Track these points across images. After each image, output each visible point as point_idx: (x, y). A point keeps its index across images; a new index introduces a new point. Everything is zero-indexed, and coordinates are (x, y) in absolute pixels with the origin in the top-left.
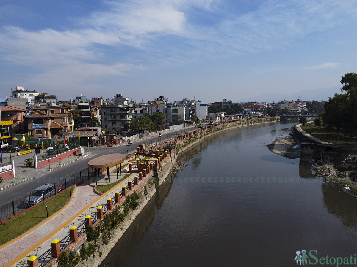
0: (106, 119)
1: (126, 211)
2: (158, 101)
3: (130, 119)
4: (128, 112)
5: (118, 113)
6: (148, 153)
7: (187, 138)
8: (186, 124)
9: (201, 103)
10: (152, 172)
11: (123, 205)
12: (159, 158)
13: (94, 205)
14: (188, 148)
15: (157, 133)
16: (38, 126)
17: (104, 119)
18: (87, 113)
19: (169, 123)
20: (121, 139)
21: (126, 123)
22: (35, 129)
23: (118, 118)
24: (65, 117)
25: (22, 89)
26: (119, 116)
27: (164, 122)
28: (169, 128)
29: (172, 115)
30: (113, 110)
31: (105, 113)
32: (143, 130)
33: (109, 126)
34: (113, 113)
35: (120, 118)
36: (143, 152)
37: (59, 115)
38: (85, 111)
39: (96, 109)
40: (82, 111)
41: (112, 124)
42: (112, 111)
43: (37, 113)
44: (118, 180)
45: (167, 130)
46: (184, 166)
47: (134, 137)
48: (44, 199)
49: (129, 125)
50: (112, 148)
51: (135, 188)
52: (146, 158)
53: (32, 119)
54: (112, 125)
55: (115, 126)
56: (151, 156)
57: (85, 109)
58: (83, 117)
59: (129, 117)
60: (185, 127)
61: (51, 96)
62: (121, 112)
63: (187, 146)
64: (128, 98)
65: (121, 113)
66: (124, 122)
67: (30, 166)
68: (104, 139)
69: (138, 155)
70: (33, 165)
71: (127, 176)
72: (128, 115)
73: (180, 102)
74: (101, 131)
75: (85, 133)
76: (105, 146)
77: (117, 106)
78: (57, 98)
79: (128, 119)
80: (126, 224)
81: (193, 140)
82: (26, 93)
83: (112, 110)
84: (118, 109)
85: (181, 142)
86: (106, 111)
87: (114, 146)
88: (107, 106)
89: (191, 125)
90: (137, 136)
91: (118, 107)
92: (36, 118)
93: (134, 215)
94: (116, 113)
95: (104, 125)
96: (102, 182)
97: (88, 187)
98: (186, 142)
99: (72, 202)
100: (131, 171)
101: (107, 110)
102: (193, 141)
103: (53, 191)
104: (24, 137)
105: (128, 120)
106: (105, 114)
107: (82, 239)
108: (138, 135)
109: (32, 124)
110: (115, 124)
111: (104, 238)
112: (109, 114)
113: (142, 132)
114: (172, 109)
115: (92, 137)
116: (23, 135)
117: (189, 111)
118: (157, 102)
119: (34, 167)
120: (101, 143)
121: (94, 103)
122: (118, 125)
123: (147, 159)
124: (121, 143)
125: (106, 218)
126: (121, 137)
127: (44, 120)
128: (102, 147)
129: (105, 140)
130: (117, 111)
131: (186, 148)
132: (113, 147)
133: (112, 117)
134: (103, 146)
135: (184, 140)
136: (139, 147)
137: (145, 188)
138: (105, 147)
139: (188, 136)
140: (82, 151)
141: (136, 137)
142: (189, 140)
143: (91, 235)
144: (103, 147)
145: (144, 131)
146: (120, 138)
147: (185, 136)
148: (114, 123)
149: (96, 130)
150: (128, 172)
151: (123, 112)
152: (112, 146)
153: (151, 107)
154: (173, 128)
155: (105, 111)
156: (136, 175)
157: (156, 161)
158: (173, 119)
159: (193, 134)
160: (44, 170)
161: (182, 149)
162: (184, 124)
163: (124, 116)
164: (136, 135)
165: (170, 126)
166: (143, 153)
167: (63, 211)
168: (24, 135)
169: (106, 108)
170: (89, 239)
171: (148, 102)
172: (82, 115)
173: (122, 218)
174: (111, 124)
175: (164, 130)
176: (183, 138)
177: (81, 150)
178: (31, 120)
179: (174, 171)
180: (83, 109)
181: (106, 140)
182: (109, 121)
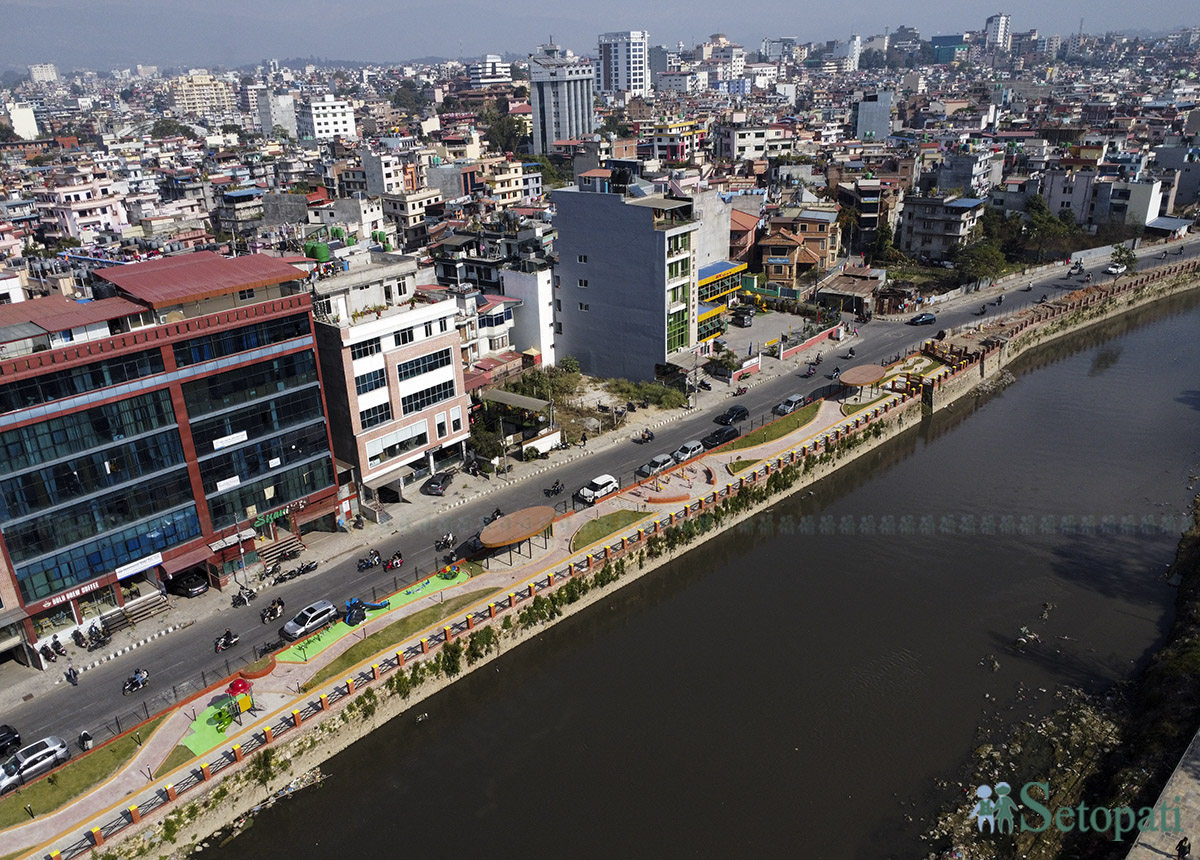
0: (910, 229)
1: (866, 437)
3: (969, 230)
4: (962, 217)
5: (941, 218)
8: (1139, 240)
10: (918, 397)
11: (864, 431)
13: (837, 426)
16: (779, 260)
17: (906, 229)
18: (872, 208)
19: (1096, 226)
20: (920, 302)
21: (955, 242)
22: (772, 264)
23: (939, 229)
24: (824, 239)
26: (942, 224)
29: (1112, 204)
30: (929, 210)
31: (910, 214)
33: (914, 244)
35: (943, 229)
37: (814, 236)
38: (868, 202)
39: (895, 193)
40: (862, 201)
41: (923, 241)
42: (927, 212)
43: (779, 237)
44: (871, 400)
45: (1060, 263)
47: (952, 294)
48: (794, 410)
49: (960, 247)
51: (883, 416)
54: (923, 244)
55: (928, 247)
56: (942, 361)
57: (869, 198)
58: (864, 215)
59: (963, 228)
65: (948, 218)
66: (951, 239)
67: (773, 356)
69: (923, 355)
70: (777, 354)
71: (885, 396)
72: (961, 224)
74: (886, 281)
77: (939, 201)
79: (962, 232)
80: (864, 449)
81: (1092, 314)
83: (927, 208)
84: (941, 210)
86: (914, 211)
88: (917, 200)
89: (1161, 240)
90: (962, 291)
91: (942, 204)
92: (776, 246)
93: (875, 443)
94: (936, 218)
95: (905, 243)
96: (850, 400)
97: (835, 403)
99: (817, 419)
100: (893, 390)
101: (916, 209)
103: (802, 403)
104: (756, 281)
105: (961, 236)
106: (909, 218)
107: (822, 450)
108: (965, 288)
109: (768, 255)
110: (930, 242)
111: (839, 454)
112: (919, 219)
114: (1114, 186)
119: (778, 357)
121: (896, 165)
122: (936, 246)
123: (922, 375)
124: (917, 310)
125: (843, 441)
126: (920, 299)
127: (789, 249)
128: (878, 319)
133: (925, 227)
137: (900, 415)
140: (842, 334)
141: (956, 294)
143: (829, 449)
146: (917, 301)
148: (927, 240)
149: (877, 278)
150: (890, 389)
153: (1050, 177)
154: (1083, 257)
155: (912, 211)
156: (897, 396)
160: (789, 364)
163: (954, 225)
164: (959, 289)
166: (934, 353)
167: (810, 424)
168: (756, 277)
169: (915, 203)
170: (827, 451)
173: (858, 443)
174: (920, 241)
177: (839, 332)
178: (769, 248)
180: (866, 199)
182: (917, 233)
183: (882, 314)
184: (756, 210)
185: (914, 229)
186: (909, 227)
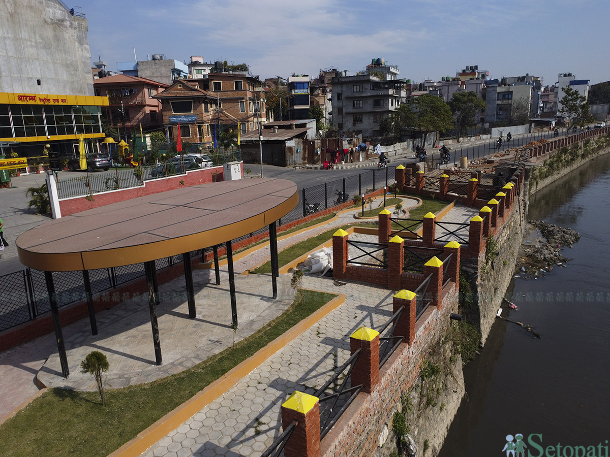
0: (340, 110)
2: (465, 77)
3: (396, 109)
4: (391, 92)
5: (369, 94)
6: (433, 187)
7: (555, 152)
8: (533, 125)
9: (572, 79)
10: (450, 296)
12: (490, 210)
14: (552, 183)
15: (458, 142)
16: (183, 117)
17: (336, 110)
18: (303, 99)
19: (488, 124)
20: (363, 149)
21: (384, 118)
22: (175, 124)
23: (368, 106)
24: (243, 99)
25: (201, 60)
26: (371, 102)
27: (476, 122)
28: (491, 134)
29: (498, 104)
30: (356, 89)
31: (339, 95)
32: (423, 132)
33: (346, 125)
34: (357, 95)
35: (372, 106)
36: (418, 183)
37: (230, 95)
38: (299, 94)
39: (324, 92)
40: (293, 93)
41: (354, 121)
42: (355, 91)
43: (179, 88)
45: (484, 137)
46: (566, 243)
47: (398, 146)
49: (390, 123)
50: (335, 171)
52: (423, 209)
53: (170, 101)
54: (354, 125)
55: (359, 126)
56: (443, 199)
57: (300, 90)
58: (296, 107)
59: (392, 105)
60: (530, 132)
61: (240, 66)
62: (374, 93)
63: (552, 175)
64: (396, 67)
65: (376, 94)
66: (380, 114)
68: (316, 146)
69: (396, 193)
72: (390, 100)
73: (517, 79)
74: (318, 131)
75: (275, 132)
76: (316, 166)
77: (366, 78)
78: (250, 69)
79: (391, 108)
81: (566, 161)
82: (204, 68)
83: (355, 87)
84: (368, 86)
85: (539, 161)
86: (342, 91)
87: (340, 168)
88: (343, 80)
89: (545, 129)
90: (408, 145)
91: (369, 81)
92: (176, 98)
94: (364, 95)
95: (337, 125)
98: (551, 165)
101: (344, 90)
102: (568, 163)
104: (148, 139)
105: (391, 112)
106: (339, 99)
108: (411, 143)
109: (169, 113)
110: (361, 121)
112: (347, 98)
113: (421, 137)
114: (499, 89)
115: (286, 140)
116: (146, 135)
117: (538, 100)
118: (463, 78)
120: (308, 158)
121: (323, 80)
122: (368, 124)
123: (430, 215)
124: (361, 159)
126: (363, 145)
127: (194, 102)
128: (308, 168)
129: (319, 150)
130: (366, 89)
131: (548, 181)
132: (337, 168)
133: (354, 106)
134: (311, 166)
135: (546, 157)
136: (403, 168)
138: (316, 168)
139: (555, 148)
140: (235, 175)
141: (404, 149)
142: (559, 159)
144: (311, 168)
145: (425, 136)
146: (360, 147)
147: (548, 147)
148: (357, 119)
149: (304, 125)
150: (329, 274)
151: (381, 93)
152: (335, 167)
153: (447, 87)
154: (501, 132)
155: (340, 92)
157: (474, 226)
158: (498, 114)
159: (569, 143)
161: (539, 183)
162: (528, 125)
163: (382, 101)
164: (405, 143)
165: (493, 129)
166: (418, 186)
168: (149, 135)
169: (342, 83)
171: (441, 81)
172: (293, 104)
174: (351, 121)
175: (478, 138)
176: (544, 152)
177: (230, 170)
178: (168, 103)
179: (531, 261)
180: (296, 91)
181: (322, 151)
182: (347, 114)
183: (314, 163)
184: (168, 77)
185: (344, 110)
186: (339, 109)
